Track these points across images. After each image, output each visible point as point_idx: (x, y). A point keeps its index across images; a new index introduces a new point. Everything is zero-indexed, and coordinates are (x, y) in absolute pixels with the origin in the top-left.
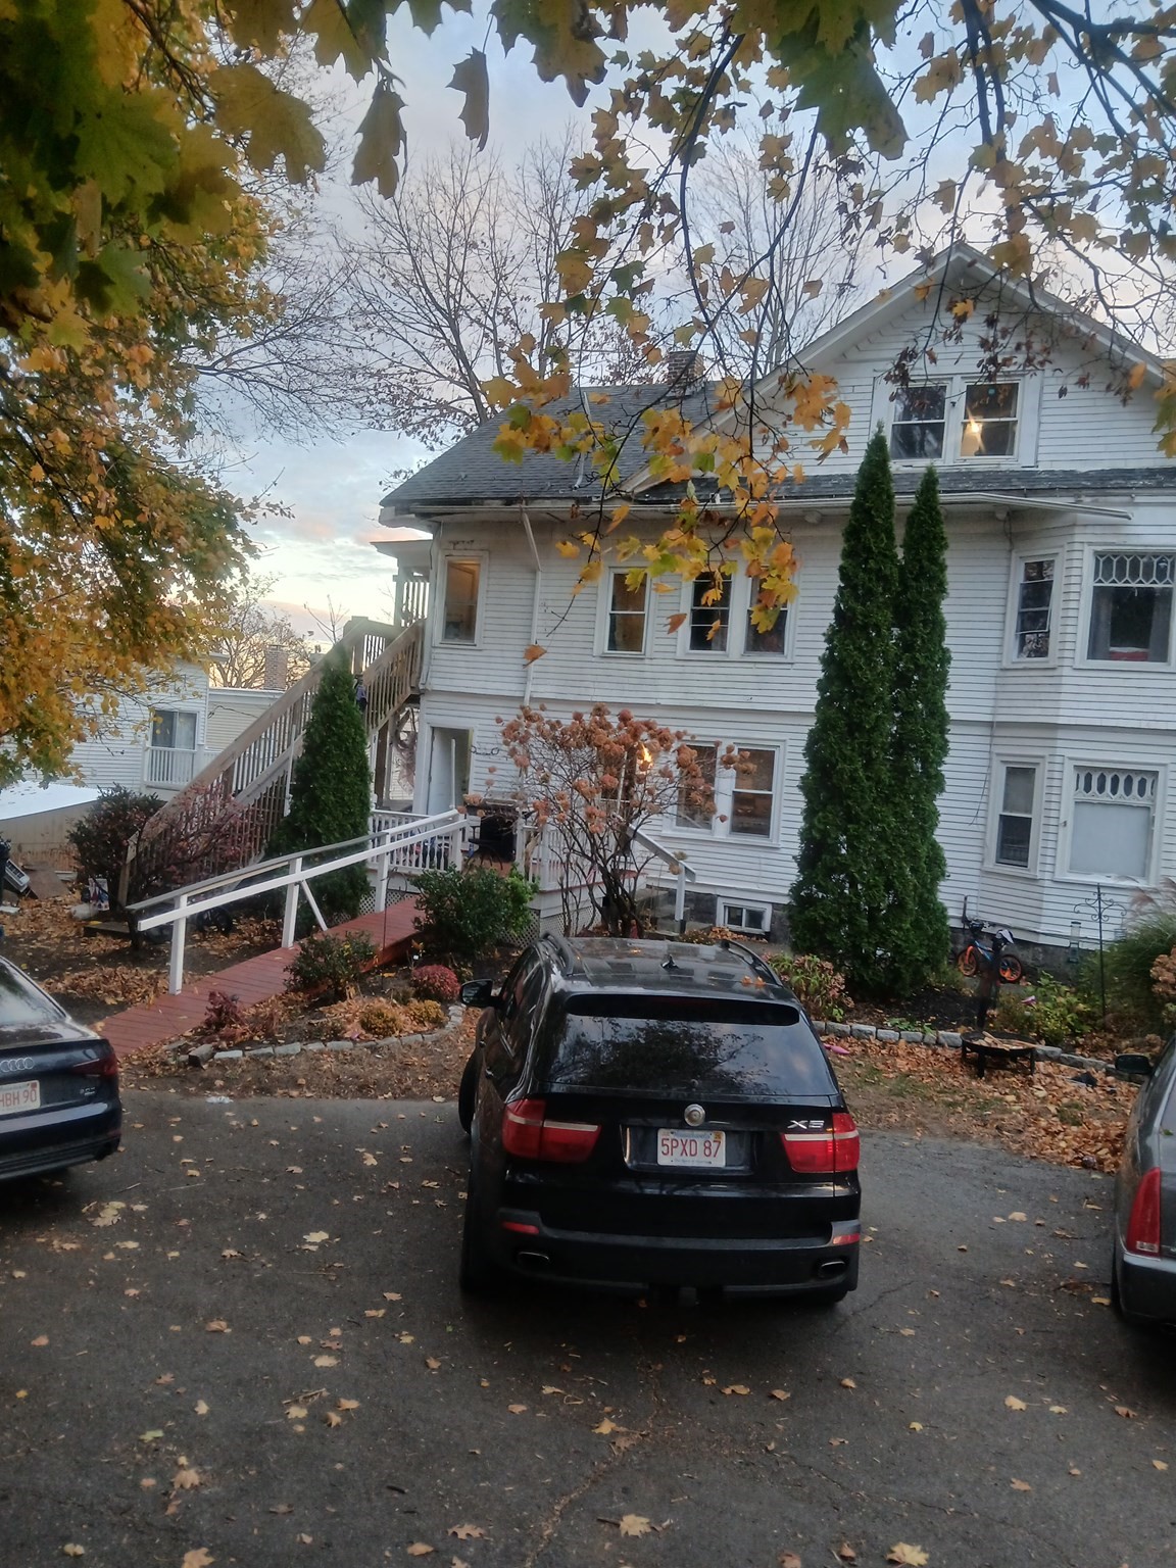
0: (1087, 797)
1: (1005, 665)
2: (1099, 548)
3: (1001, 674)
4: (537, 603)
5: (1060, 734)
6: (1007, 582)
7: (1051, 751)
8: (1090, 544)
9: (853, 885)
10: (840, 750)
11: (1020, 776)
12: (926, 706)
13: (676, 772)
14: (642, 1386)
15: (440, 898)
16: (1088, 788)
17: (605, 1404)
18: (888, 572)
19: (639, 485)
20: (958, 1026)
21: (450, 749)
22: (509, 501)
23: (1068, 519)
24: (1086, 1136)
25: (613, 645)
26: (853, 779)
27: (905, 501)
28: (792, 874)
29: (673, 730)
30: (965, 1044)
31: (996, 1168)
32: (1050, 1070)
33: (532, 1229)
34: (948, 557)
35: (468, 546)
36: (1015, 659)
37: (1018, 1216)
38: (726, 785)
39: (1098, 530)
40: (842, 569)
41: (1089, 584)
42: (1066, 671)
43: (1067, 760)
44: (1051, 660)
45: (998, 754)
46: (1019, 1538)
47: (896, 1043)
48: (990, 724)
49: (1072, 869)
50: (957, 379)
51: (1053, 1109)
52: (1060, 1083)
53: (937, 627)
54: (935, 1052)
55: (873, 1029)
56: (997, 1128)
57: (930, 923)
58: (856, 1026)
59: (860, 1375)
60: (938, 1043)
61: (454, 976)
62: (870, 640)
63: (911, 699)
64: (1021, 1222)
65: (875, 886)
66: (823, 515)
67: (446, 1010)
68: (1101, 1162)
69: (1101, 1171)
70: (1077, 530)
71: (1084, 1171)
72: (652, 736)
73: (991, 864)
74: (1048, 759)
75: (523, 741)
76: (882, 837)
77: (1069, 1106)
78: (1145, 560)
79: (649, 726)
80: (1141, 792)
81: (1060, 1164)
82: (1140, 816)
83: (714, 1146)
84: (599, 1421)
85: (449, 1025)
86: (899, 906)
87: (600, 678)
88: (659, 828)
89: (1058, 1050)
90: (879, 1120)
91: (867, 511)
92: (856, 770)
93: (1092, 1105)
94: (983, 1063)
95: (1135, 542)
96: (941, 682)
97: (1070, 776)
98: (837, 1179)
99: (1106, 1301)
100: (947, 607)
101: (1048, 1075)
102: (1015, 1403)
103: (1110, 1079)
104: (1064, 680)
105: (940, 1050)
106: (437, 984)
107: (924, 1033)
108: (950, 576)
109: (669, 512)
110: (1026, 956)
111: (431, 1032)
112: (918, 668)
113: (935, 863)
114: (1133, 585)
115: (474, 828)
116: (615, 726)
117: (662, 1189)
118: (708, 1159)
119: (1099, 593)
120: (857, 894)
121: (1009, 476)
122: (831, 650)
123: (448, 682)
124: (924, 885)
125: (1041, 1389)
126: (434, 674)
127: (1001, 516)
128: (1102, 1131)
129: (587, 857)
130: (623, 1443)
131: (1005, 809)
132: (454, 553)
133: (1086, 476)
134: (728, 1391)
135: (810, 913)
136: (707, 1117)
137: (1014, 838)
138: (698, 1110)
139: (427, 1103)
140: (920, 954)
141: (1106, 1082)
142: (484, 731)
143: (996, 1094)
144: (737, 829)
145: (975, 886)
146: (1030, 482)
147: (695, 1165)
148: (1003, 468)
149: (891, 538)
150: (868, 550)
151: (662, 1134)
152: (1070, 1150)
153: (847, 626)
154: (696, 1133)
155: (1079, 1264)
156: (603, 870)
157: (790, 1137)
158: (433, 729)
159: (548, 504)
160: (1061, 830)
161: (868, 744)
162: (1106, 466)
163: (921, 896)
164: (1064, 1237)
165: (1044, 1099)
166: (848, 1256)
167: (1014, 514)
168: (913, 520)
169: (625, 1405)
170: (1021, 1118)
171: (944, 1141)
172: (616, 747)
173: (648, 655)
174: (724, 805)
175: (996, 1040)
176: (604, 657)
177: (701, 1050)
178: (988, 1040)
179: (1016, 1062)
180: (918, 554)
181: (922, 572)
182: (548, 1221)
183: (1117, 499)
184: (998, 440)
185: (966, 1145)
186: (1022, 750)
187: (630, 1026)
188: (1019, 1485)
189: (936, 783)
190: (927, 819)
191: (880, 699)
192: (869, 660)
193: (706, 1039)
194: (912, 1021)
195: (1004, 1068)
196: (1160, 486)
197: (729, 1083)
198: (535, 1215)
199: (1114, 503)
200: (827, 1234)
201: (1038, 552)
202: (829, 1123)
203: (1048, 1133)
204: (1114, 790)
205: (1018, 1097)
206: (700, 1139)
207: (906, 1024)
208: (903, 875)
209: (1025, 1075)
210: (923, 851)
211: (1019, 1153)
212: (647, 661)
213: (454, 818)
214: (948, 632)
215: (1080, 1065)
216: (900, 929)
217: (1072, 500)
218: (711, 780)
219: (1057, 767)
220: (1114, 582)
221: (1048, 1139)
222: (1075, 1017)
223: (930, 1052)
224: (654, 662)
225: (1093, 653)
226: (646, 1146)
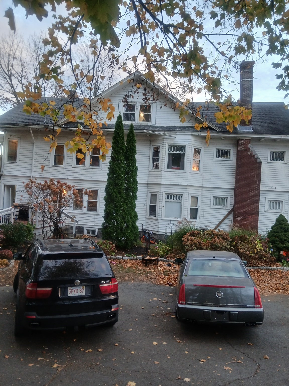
0: (168, 200)
1: (150, 170)
2: (169, 144)
3: (149, 172)
4: (34, 152)
5: (162, 186)
6: (150, 151)
7: (160, 190)
8: (167, 143)
9: (117, 223)
10: (113, 190)
11: (154, 196)
12: (132, 179)
13: (73, 196)
14: (65, 353)
15: (7, 231)
16: (168, 198)
17: (55, 360)
18: (123, 148)
19: (62, 123)
20: (141, 255)
21: (10, 191)
22: (26, 125)
23: (163, 137)
24: (169, 278)
25: (55, 163)
26: (116, 197)
27: (126, 131)
28: (102, 220)
29: (72, 185)
30: (143, 259)
31: (150, 288)
32: (162, 263)
33: (34, 317)
34: (137, 145)
35: (14, 136)
36: (152, 169)
37: (155, 299)
38: (86, 199)
39: (169, 140)
40: (112, 146)
41: (167, 152)
42: (163, 172)
43: (163, 192)
44: (160, 169)
45: (149, 191)
46: (156, 375)
47: (127, 260)
48: (147, 184)
49: (165, 217)
50: (138, 103)
51: (162, 272)
52: (164, 266)
53: (135, 161)
54: (136, 261)
55: (122, 257)
56: (150, 278)
57: (134, 230)
58: (118, 257)
59: (119, 342)
60: (137, 259)
61: (11, 252)
62: (119, 163)
63: (129, 178)
64: (156, 300)
65: (122, 222)
66: (108, 133)
67: (9, 262)
68: (173, 284)
69: (173, 286)
70: (165, 140)
71: (169, 286)
72: (66, 187)
73: (148, 216)
74: (160, 192)
75: (31, 188)
76: (123, 211)
77: (166, 272)
78: (179, 147)
79: (65, 184)
80: (179, 199)
81: (164, 285)
82: (179, 204)
83: (82, 290)
84: (53, 365)
85: (10, 266)
86: (128, 227)
87: (52, 172)
88: (69, 210)
89: (163, 258)
90: (123, 279)
91: (118, 133)
92: (117, 195)
93: (171, 270)
94: (147, 263)
95: (177, 143)
96: (136, 174)
97: (164, 195)
98: (112, 294)
99: (174, 316)
100: (137, 157)
101: (161, 265)
102: (155, 343)
103: (174, 264)
104: (162, 174)
105: (137, 261)
106: (7, 255)
107: (133, 257)
108: (137, 149)
109: (69, 130)
110: (156, 237)
111: (5, 268)
112: (131, 171)
113: (135, 216)
114: (177, 152)
115: (17, 212)
116: (56, 184)
117: (69, 302)
118: (81, 293)
119: (169, 154)
120: (118, 225)
121: (150, 126)
122: (110, 166)
123: (9, 172)
124: (133, 222)
125: (161, 339)
126: (5, 170)
127: (148, 136)
128: (173, 277)
129: (49, 218)
130: (60, 369)
131: (151, 203)
132: (10, 138)
133: (166, 127)
134: (87, 351)
135: (107, 230)
136: (81, 283)
137: (153, 210)
138: (78, 281)
139: (4, 287)
140: (132, 238)
141: (173, 265)
142: (19, 185)
143: (150, 270)
144: (89, 210)
145: (145, 221)
146: (154, 128)
147: (78, 295)
148: (149, 124)
149: (123, 140)
150: (118, 142)
151: (69, 288)
152: (166, 282)
153: (114, 160)
154: (78, 287)
155: (169, 308)
156: (53, 222)
157: (101, 286)
158: (5, 185)
159: (37, 126)
160: (163, 208)
161: (120, 188)
162: (170, 125)
163: (132, 224)
164: (165, 302)
165: (160, 270)
166: (116, 313)
167: (151, 135)
168: (128, 136)
169: (60, 359)
170: (155, 275)
171: (138, 282)
172: (57, 190)
173: (65, 166)
174: (85, 204)
175: (150, 257)
176: (53, 166)
177: (79, 266)
178: (148, 257)
179: (154, 262)
180: (129, 144)
181: (131, 148)
182: (38, 314)
183: (173, 133)
184: (147, 118)
185: (144, 283)
186: (154, 190)
187: (60, 262)
188: (156, 363)
189: (135, 197)
190: (134, 206)
191: (122, 178)
192: (119, 169)
193: (81, 263)
194: (130, 254)
195: (151, 264)
196: (181, 130)
197: (86, 274)
198: (35, 313)
199: (172, 134)
200: (111, 308)
201: (157, 144)
202: (111, 281)
203: (161, 278)
204: (174, 199)
205: (155, 270)
206: (78, 289)
207: (129, 255)
208: (128, 220)
209: (156, 265)
210: (133, 213)
211: (155, 283)
212: (65, 168)
213: (11, 209)
214: (137, 162)
215: (168, 262)
216: (128, 232)
217: (163, 133)
218: (82, 198)
219: (162, 194)
220: (172, 152)
221: (161, 280)
222: (167, 250)
223: (135, 261)
224: (66, 168)
225: (168, 168)
226: (65, 292)
